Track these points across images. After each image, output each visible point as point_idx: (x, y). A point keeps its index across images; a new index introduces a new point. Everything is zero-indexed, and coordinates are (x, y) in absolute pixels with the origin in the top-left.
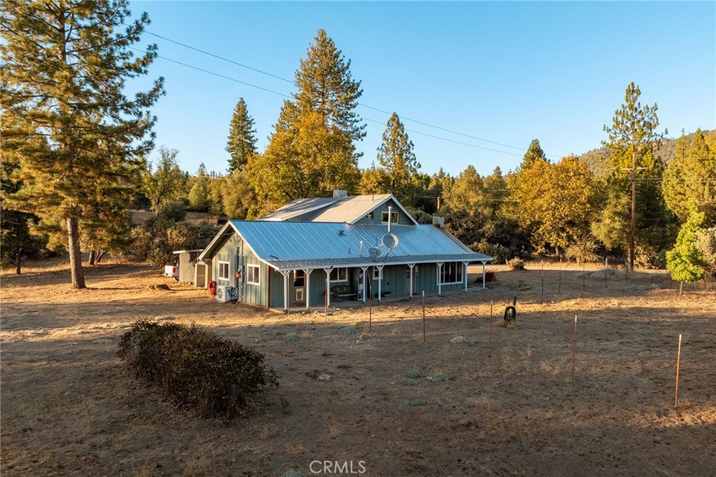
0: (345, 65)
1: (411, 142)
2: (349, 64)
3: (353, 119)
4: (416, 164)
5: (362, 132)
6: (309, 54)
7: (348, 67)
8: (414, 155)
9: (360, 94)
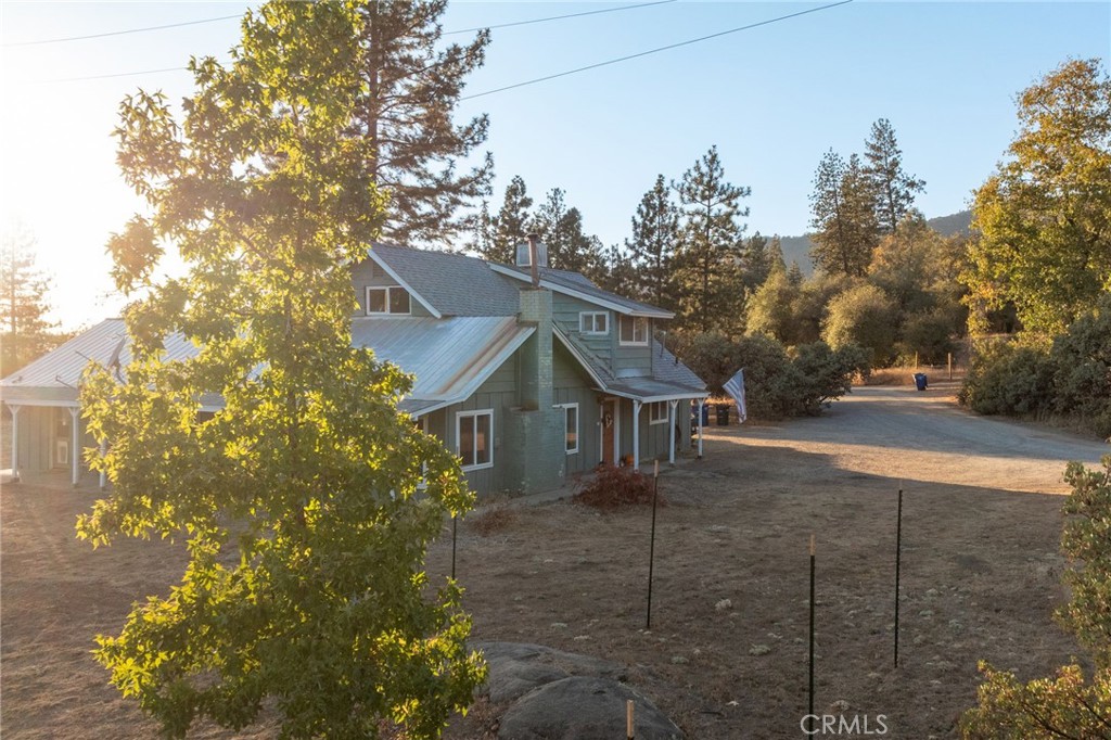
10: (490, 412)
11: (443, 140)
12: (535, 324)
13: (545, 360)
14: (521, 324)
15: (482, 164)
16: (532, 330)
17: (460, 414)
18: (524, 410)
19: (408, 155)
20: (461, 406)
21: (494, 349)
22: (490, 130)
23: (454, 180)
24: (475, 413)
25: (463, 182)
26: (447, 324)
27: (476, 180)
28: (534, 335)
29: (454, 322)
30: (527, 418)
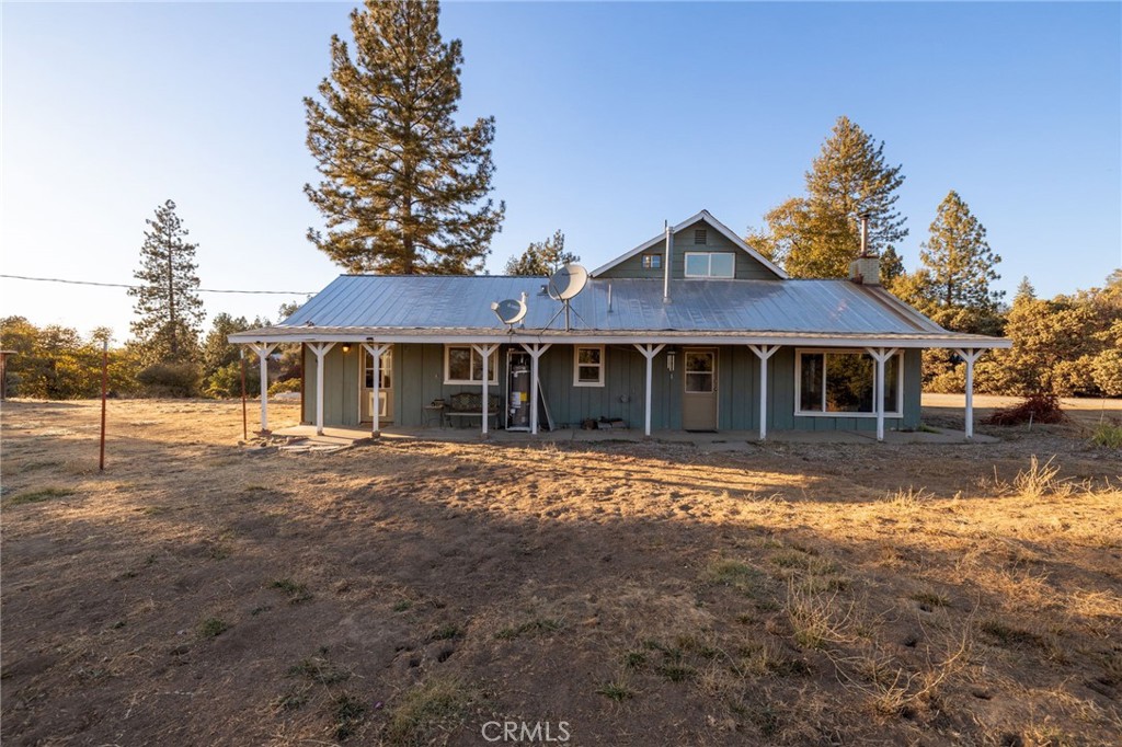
0: (876, 150)
1: (980, 226)
2: (881, 147)
3: (887, 215)
4: (993, 258)
5: (901, 228)
6: (824, 150)
7: (880, 153)
8: (986, 244)
9: (898, 183)
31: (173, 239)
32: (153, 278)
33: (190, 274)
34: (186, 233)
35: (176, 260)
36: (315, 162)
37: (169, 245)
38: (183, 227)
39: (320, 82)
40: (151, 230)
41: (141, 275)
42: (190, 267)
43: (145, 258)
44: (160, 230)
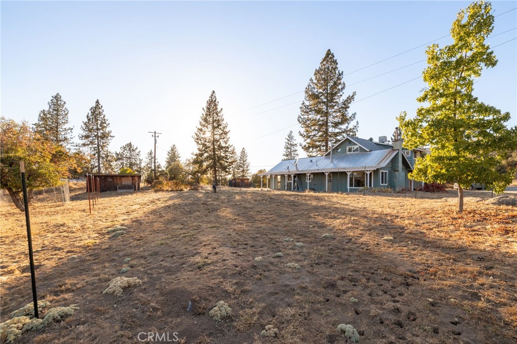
10: (387, 171)
11: (344, 120)
12: (398, 150)
13: (400, 159)
14: (394, 150)
15: (355, 124)
16: (397, 151)
17: (381, 171)
18: (395, 171)
19: (336, 125)
20: (382, 168)
21: (389, 155)
22: (356, 116)
23: (348, 129)
24: (384, 171)
25: (351, 129)
26: (370, 152)
27: (354, 129)
28: (398, 153)
29: (373, 152)
30: (397, 173)
31: (292, 143)
32: (287, 155)
33: (296, 153)
34: (295, 140)
35: (293, 149)
36: (300, 125)
37: (291, 145)
38: (294, 139)
39: (302, 102)
40: (286, 141)
41: (284, 155)
42: (296, 151)
43: (285, 150)
44: (289, 140)
